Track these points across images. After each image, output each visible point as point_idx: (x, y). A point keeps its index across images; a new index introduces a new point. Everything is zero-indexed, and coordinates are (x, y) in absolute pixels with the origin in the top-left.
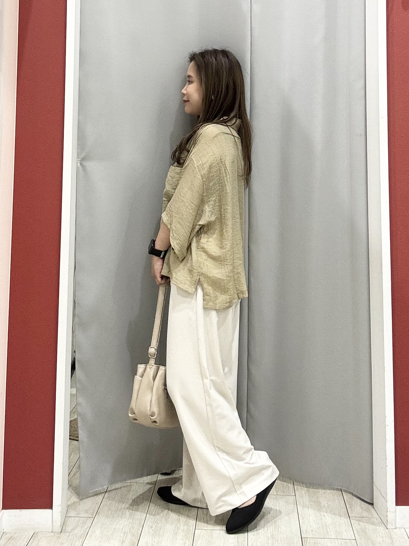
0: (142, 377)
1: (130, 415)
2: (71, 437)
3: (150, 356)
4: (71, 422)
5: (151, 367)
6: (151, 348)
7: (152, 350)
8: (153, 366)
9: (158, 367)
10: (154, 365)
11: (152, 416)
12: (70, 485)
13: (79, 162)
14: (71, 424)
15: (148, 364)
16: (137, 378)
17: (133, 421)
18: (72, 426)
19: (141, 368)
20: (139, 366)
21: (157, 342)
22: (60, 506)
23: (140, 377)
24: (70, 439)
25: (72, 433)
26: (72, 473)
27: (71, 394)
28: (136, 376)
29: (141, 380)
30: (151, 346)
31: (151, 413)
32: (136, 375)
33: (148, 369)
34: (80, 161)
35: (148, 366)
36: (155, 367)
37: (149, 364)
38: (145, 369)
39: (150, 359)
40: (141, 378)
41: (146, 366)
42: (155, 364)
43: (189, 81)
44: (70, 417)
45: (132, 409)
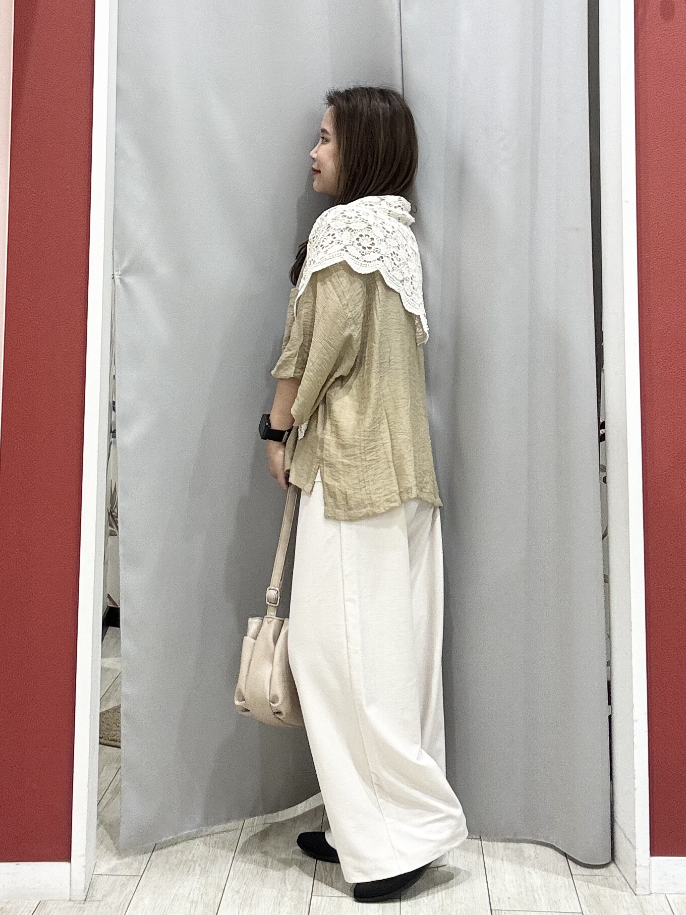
0: (255, 639)
1: (237, 703)
2: (102, 741)
3: (268, 603)
4: (102, 714)
5: (271, 621)
6: (270, 589)
7: (272, 593)
8: (274, 619)
9: (280, 620)
10: (275, 617)
11: (273, 703)
12: (101, 822)
13: (119, 277)
14: (102, 719)
15: (265, 616)
16: (248, 640)
17: (243, 713)
18: (103, 722)
19: (253, 624)
20: (250, 620)
21: (281, 580)
22: (84, 858)
23: (252, 637)
24: (100, 743)
25: (104, 734)
26: (104, 802)
27: (101, 668)
28: (245, 637)
29: (254, 643)
30: (270, 587)
31: (271, 697)
32: (246, 635)
33: (265, 624)
34: (120, 275)
35: (265, 619)
36: (276, 620)
37: (267, 616)
38: (261, 625)
39: (268, 607)
40: (254, 641)
41: (262, 619)
42: (277, 616)
43: (323, 138)
44: (100, 708)
45: (240, 691)
